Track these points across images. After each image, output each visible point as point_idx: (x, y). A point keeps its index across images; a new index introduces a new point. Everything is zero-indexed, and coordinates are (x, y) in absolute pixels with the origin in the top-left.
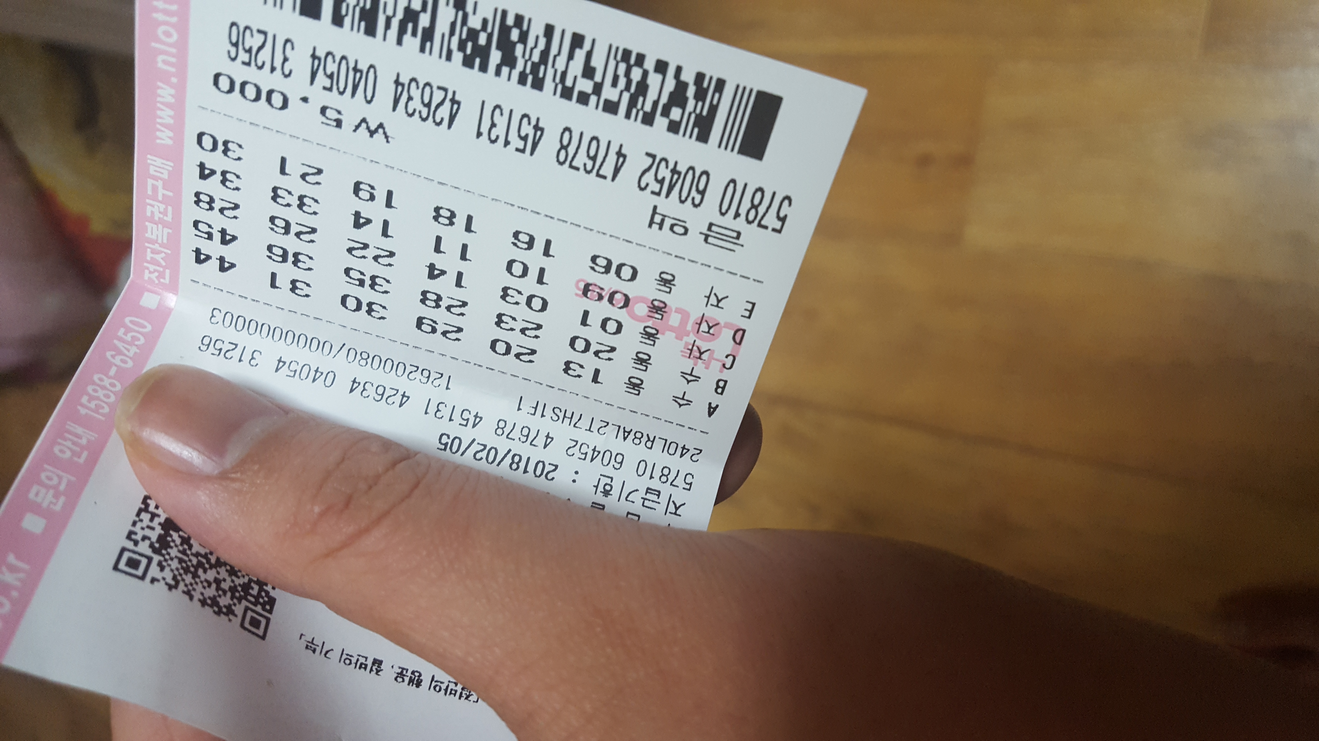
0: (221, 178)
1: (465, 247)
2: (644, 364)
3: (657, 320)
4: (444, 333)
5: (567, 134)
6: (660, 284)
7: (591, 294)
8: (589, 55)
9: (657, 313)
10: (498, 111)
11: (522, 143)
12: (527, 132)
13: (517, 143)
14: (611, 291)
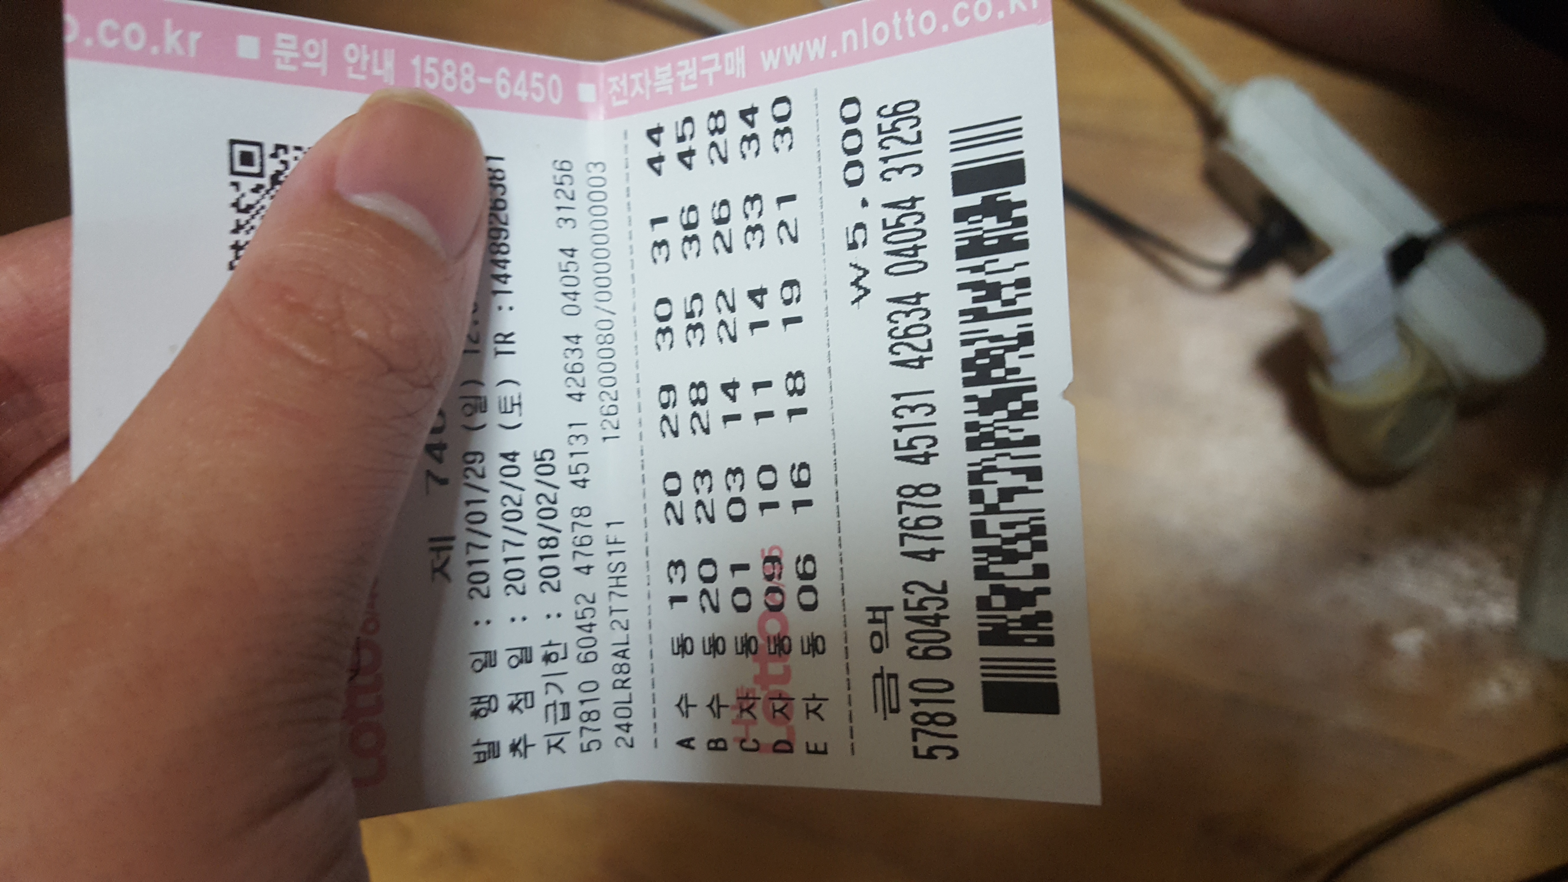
0: (749, 135)
1: (770, 414)
2: (712, 649)
3: (767, 649)
4: (665, 418)
5: (932, 490)
6: (808, 639)
7: (768, 566)
8: (1024, 490)
9: (776, 646)
10: (929, 410)
11: (905, 445)
12: (919, 447)
13: (903, 438)
14: (781, 587)
